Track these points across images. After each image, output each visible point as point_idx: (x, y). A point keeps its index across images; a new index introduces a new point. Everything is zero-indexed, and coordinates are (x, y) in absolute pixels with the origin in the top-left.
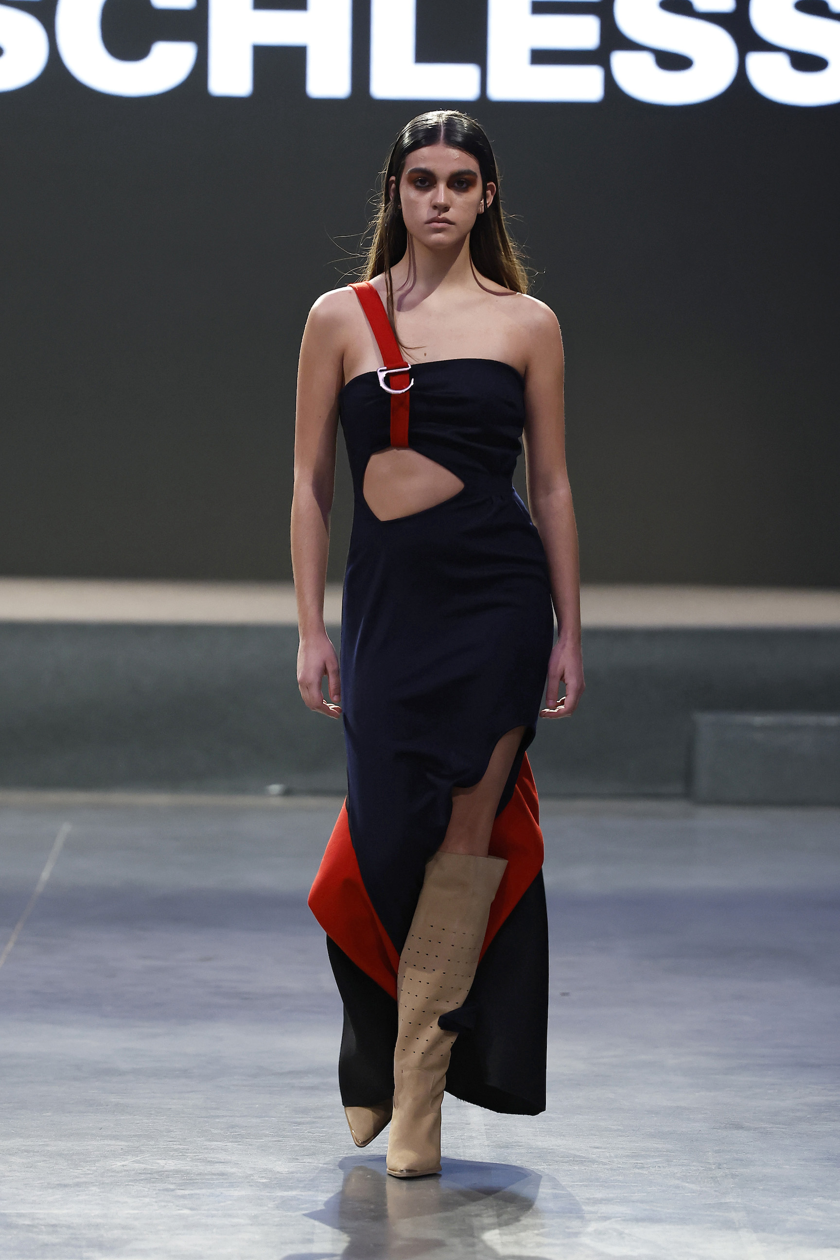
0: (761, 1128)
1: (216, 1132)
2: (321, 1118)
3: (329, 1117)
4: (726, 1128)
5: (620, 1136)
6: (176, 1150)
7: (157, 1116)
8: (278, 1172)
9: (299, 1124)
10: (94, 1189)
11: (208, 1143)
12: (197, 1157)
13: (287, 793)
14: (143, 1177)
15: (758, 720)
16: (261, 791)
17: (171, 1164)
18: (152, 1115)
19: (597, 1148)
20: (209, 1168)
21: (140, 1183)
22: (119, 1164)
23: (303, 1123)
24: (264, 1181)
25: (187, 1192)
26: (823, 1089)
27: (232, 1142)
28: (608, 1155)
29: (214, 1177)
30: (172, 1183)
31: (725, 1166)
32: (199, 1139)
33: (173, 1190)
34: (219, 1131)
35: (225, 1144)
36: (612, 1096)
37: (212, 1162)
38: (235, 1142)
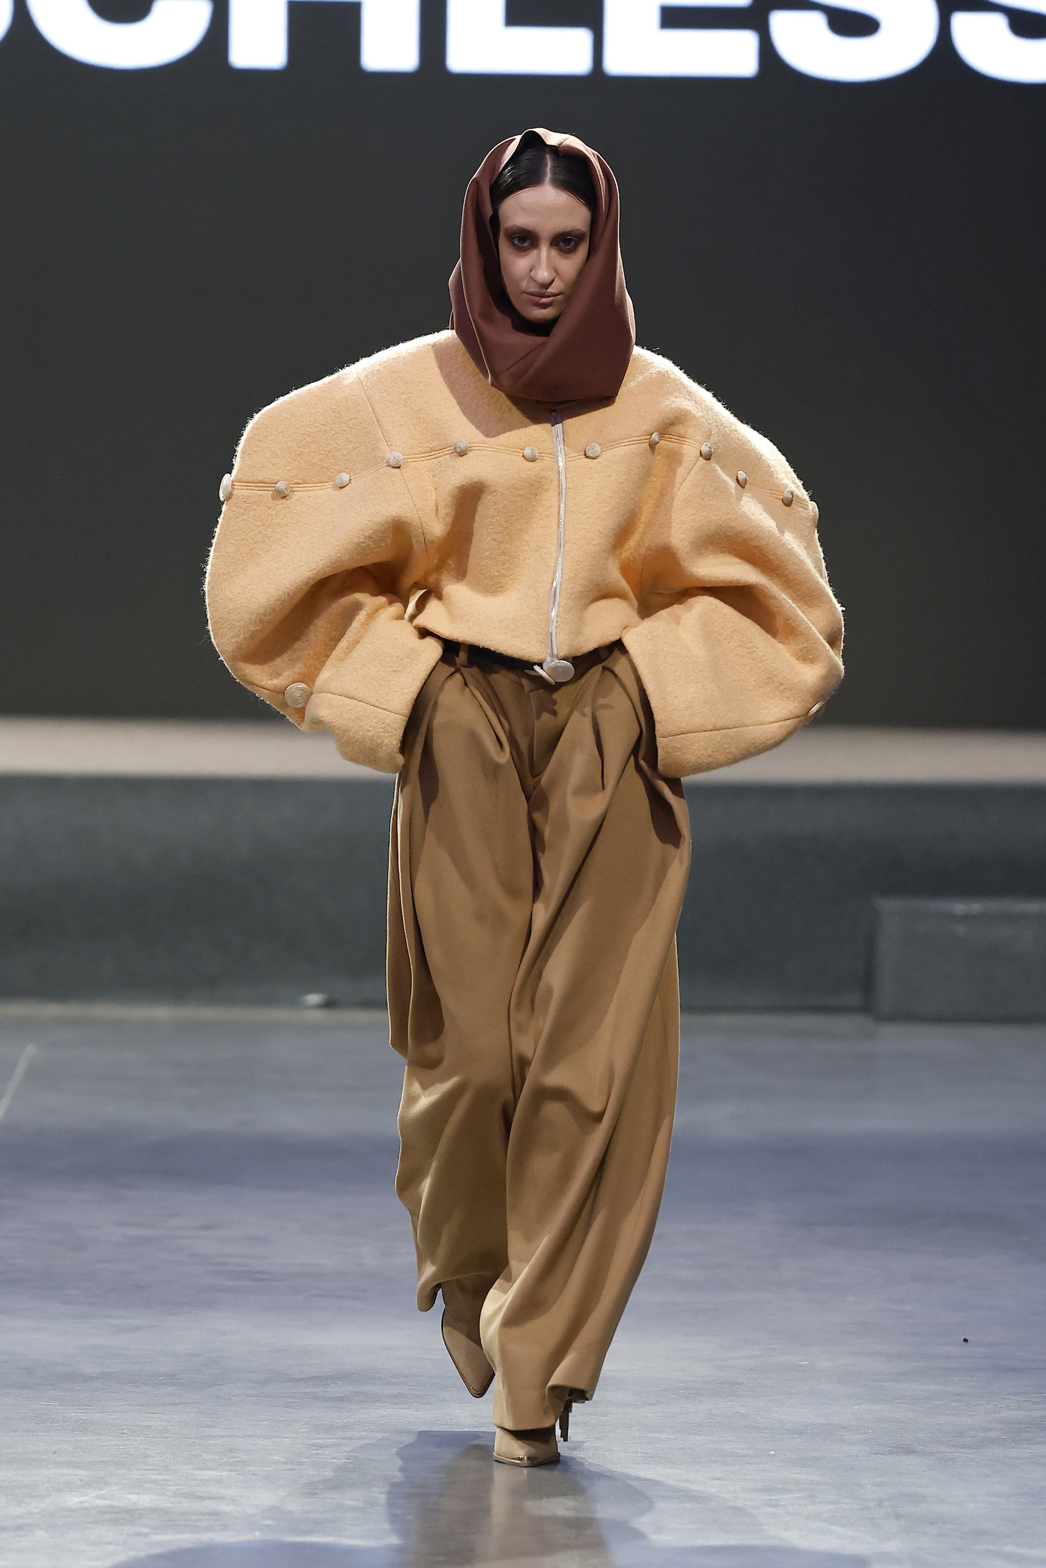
0: (939, 1452)
1: (208, 1457)
2: (350, 1439)
3: (361, 1438)
4: (893, 1453)
5: (750, 1464)
6: (154, 1482)
7: (130, 1435)
8: (290, 1512)
9: (321, 1446)
10: (41, 1534)
11: (197, 1472)
12: (181, 1491)
13: (329, 1005)
14: (107, 1517)
15: (960, 908)
16: (294, 1002)
17: (145, 1500)
18: (124, 1435)
19: (719, 1479)
20: (196, 1505)
21: (103, 1526)
22: (76, 1500)
24: (269, 1522)
26: (1024, 1401)
27: (230, 1470)
28: (731, 1488)
29: (202, 1517)
30: (146, 1526)
31: (888, 1503)
32: (185, 1467)
33: (146, 1535)
34: (213, 1456)
35: (221, 1474)
36: (742, 1410)
37: (200, 1498)
38: (235, 1471)
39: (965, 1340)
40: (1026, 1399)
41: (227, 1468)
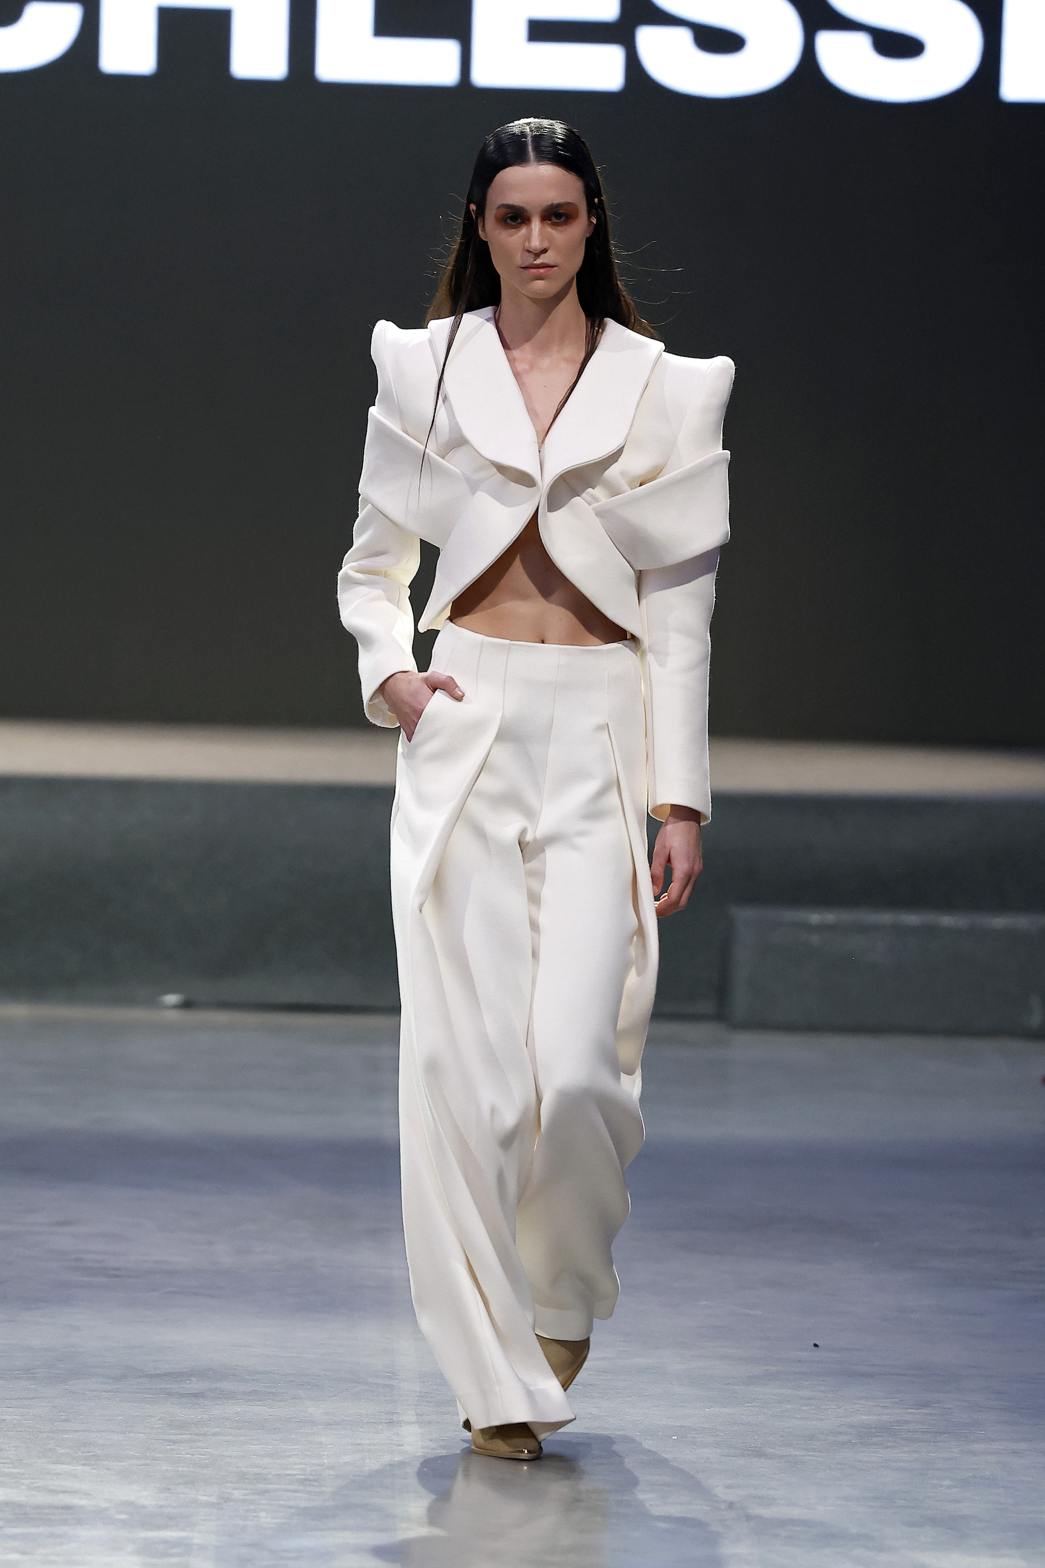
0: (790, 1455)
1: (63, 1451)
2: (204, 1435)
4: (743, 1455)
8: (144, 1507)
9: (175, 1442)
11: (52, 1466)
12: (35, 1485)
13: (187, 1005)
15: (815, 917)
16: (152, 1002)
20: (50, 1499)
23: (181, 1442)
24: (123, 1517)
25: (18, 1531)
27: (83, 1465)
32: (40, 1460)
34: (67, 1451)
35: (74, 1468)
36: (595, 1411)
37: (54, 1492)
38: (88, 1465)
39: (816, 1345)
40: (875, 1404)
41: (82, 1462)
